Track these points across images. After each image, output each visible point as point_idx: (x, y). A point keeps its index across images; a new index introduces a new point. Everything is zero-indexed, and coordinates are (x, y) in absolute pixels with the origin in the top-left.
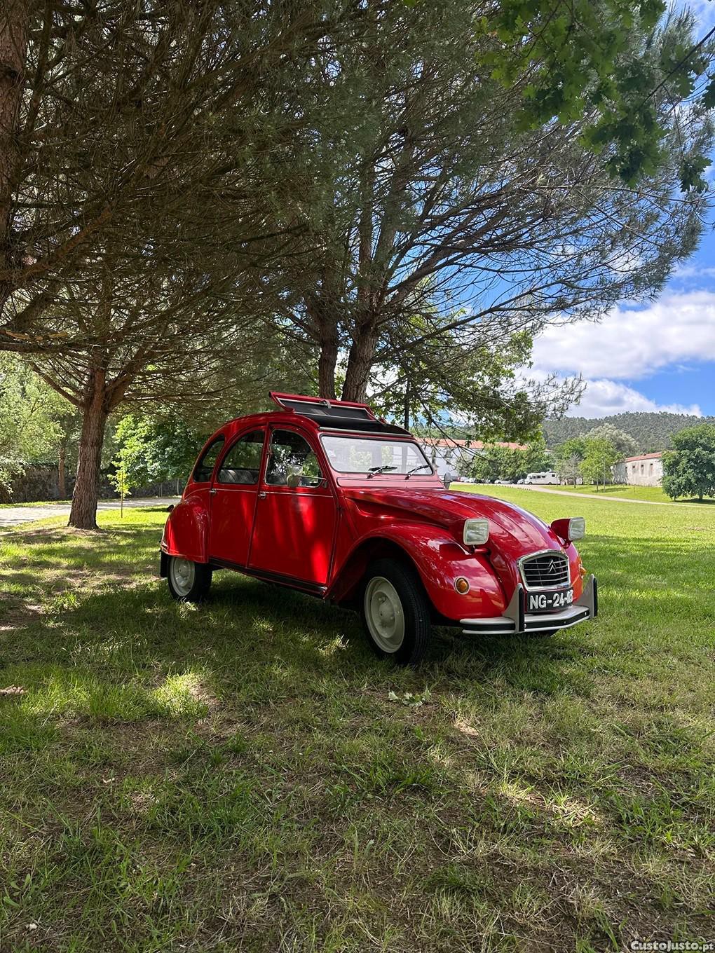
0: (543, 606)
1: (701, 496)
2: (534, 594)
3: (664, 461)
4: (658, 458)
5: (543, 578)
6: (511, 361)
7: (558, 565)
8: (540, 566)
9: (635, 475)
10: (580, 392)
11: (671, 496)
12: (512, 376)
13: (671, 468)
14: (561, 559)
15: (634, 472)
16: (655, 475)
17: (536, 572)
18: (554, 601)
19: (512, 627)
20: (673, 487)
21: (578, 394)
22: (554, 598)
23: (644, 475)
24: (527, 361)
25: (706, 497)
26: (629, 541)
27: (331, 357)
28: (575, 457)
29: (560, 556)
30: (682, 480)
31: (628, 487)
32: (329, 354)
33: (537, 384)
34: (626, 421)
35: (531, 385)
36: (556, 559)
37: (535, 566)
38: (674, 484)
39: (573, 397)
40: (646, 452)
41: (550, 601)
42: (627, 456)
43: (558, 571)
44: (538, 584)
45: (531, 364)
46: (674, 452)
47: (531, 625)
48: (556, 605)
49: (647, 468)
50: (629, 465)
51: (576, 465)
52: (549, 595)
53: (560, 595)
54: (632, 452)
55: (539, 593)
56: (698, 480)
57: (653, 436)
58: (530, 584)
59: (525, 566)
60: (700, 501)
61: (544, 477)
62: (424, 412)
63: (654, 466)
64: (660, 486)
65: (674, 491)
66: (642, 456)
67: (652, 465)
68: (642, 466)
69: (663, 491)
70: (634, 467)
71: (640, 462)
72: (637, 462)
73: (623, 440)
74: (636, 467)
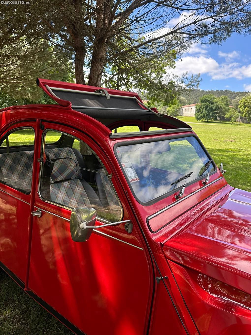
1: (208, 120)
3: (196, 107)
4: (194, 106)
9: (185, 112)
10: (199, 82)
11: (198, 120)
13: (198, 110)
15: (185, 111)
16: (192, 112)
20: (199, 117)
23: (189, 112)
25: (209, 121)
30: (202, 115)
31: (183, 117)
32: (80, 56)
33: (178, 77)
35: (176, 77)
38: (199, 116)
39: (195, 84)
40: (189, 104)
42: (183, 105)
45: (175, 67)
46: (200, 104)
49: (190, 110)
50: (184, 109)
56: (207, 115)
60: (208, 122)
63: (192, 109)
64: (194, 116)
65: (198, 119)
66: (188, 106)
67: (191, 109)
68: (188, 109)
69: (195, 118)
70: (185, 109)
71: (187, 108)
72: (186, 108)
73: (182, 99)
74: (186, 109)
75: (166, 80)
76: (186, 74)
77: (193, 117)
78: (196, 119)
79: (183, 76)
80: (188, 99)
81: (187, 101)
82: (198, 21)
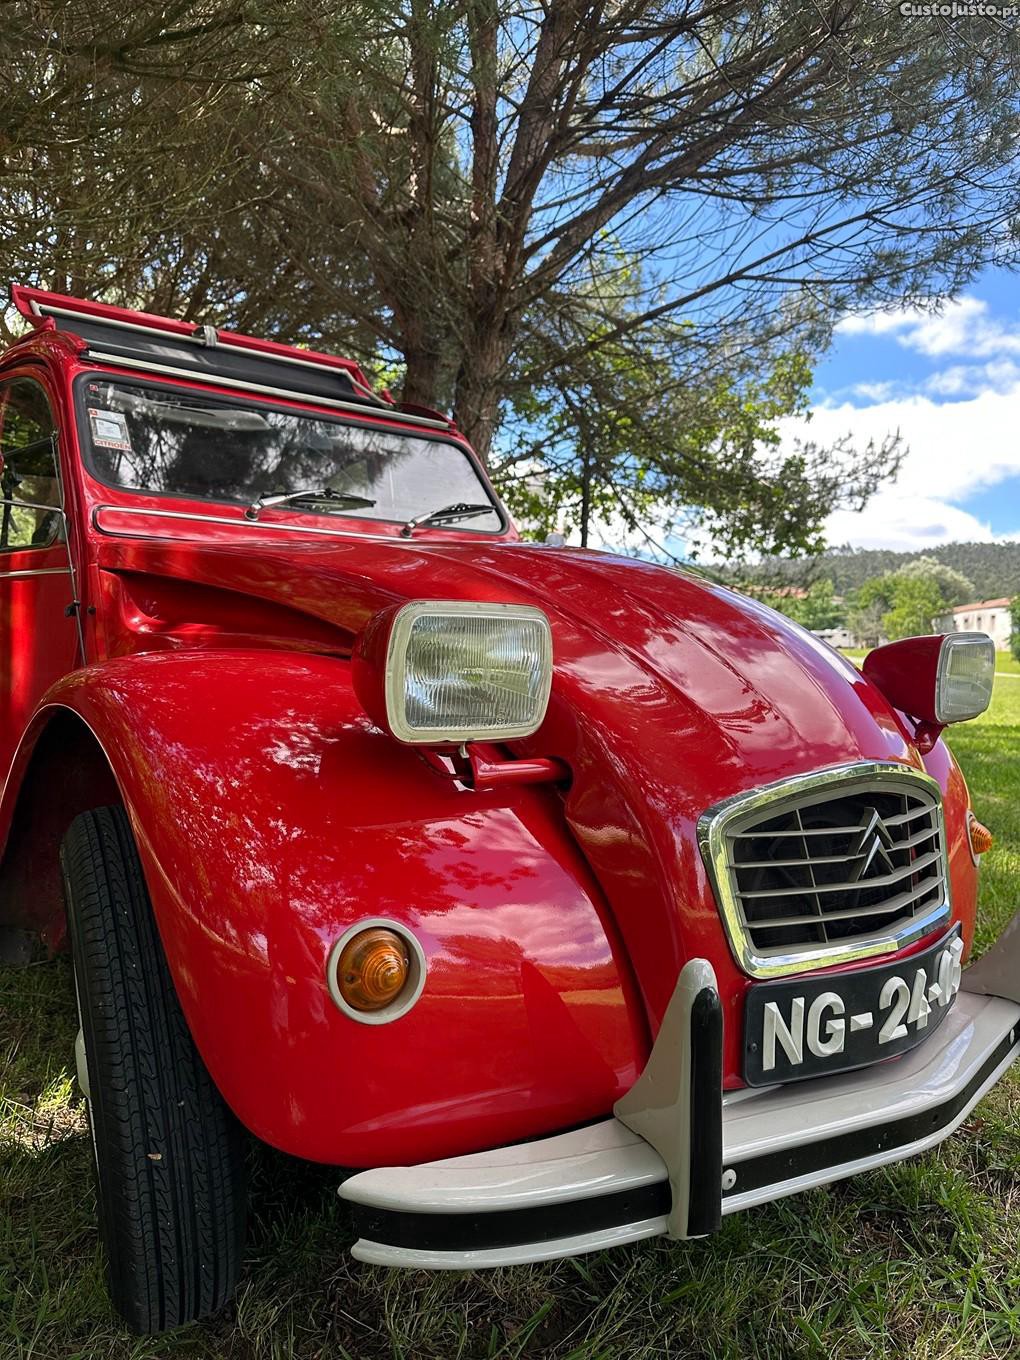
0: (826, 1050)
2: (784, 992)
3: (1013, 611)
4: (1004, 606)
5: (831, 903)
6: (775, 412)
7: (898, 833)
8: (818, 846)
10: (898, 459)
12: (776, 440)
14: (915, 804)
15: (967, 627)
16: (1000, 631)
17: (800, 876)
18: (881, 1017)
19: (650, 1200)
21: (893, 463)
22: (885, 1002)
24: (803, 412)
26: (987, 731)
27: (424, 381)
28: (878, 606)
29: (908, 792)
33: (818, 450)
34: (953, 554)
35: (810, 451)
36: (891, 804)
37: (792, 848)
39: (885, 469)
40: (984, 599)
41: (864, 1020)
42: (957, 605)
43: (901, 859)
44: (811, 936)
45: (810, 416)
47: (758, 1170)
48: (893, 1030)
49: (987, 620)
50: (960, 618)
51: (879, 618)
52: (860, 987)
53: (911, 983)
54: (964, 599)
55: (808, 986)
57: (993, 577)
58: (763, 941)
59: (742, 850)
61: (830, 637)
62: (621, 512)
63: (998, 619)
64: (1007, 646)
66: (979, 605)
67: (993, 617)
68: (979, 619)
69: (1011, 656)
70: (966, 621)
71: (976, 614)
72: (971, 613)
73: (949, 580)
74: (970, 621)
75: (768, 461)
76: (850, 435)
77: (1004, 650)
78: (1013, 659)
79: (838, 445)
80: (987, 582)
81: (972, 586)
82: (819, 234)
